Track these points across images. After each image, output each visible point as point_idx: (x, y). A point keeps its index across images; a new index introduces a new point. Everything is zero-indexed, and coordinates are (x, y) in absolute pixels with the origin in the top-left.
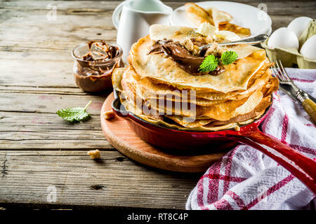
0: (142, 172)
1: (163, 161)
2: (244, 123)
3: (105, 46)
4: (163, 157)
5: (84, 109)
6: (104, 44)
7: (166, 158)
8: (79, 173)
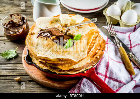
0: (40, 89)
1: (50, 84)
2: (88, 68)
3: (19, 16)
4: (49, 82)
5: (15, 51)
6: (18, 15)
7: (51, 83)
8: (10, 90)
